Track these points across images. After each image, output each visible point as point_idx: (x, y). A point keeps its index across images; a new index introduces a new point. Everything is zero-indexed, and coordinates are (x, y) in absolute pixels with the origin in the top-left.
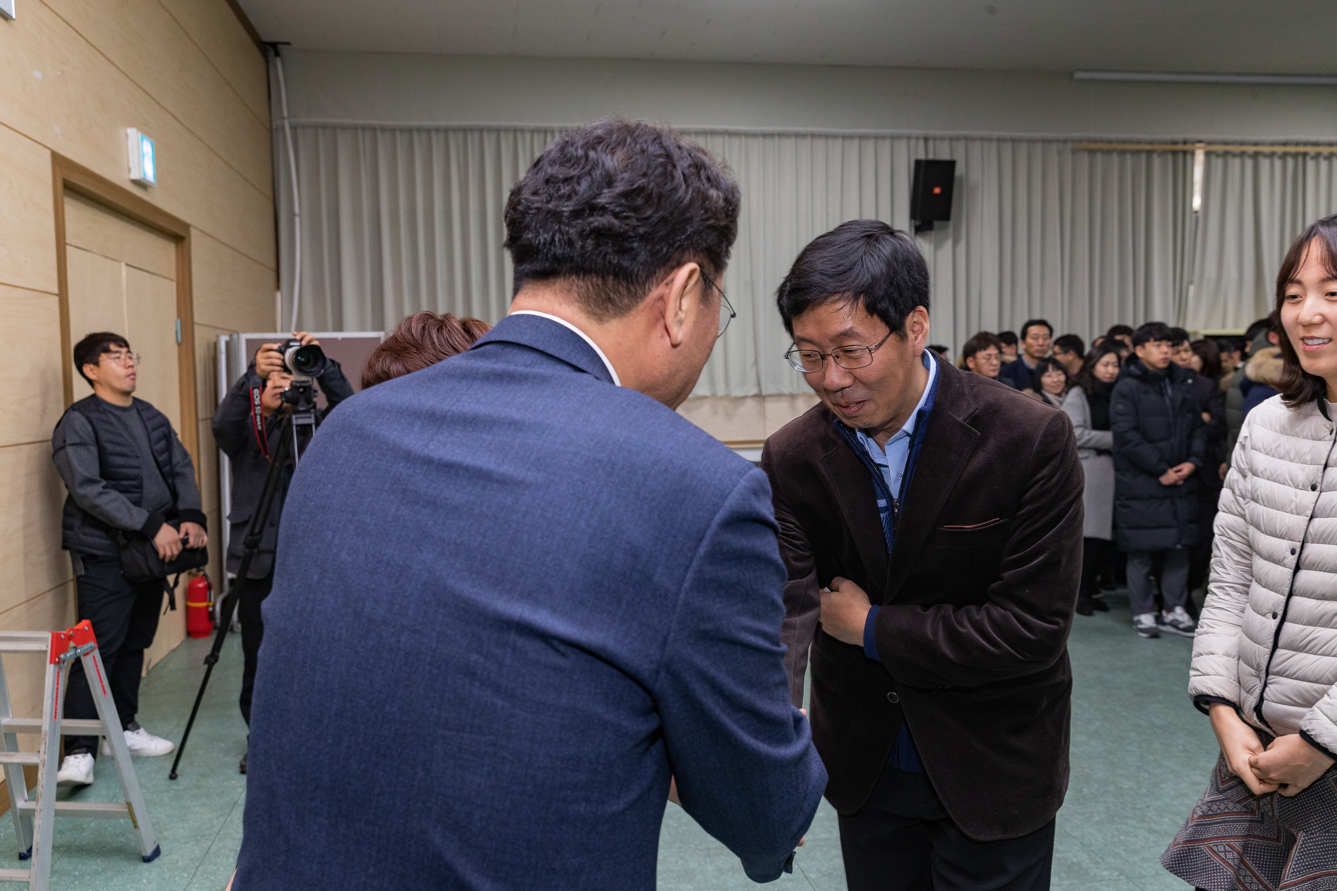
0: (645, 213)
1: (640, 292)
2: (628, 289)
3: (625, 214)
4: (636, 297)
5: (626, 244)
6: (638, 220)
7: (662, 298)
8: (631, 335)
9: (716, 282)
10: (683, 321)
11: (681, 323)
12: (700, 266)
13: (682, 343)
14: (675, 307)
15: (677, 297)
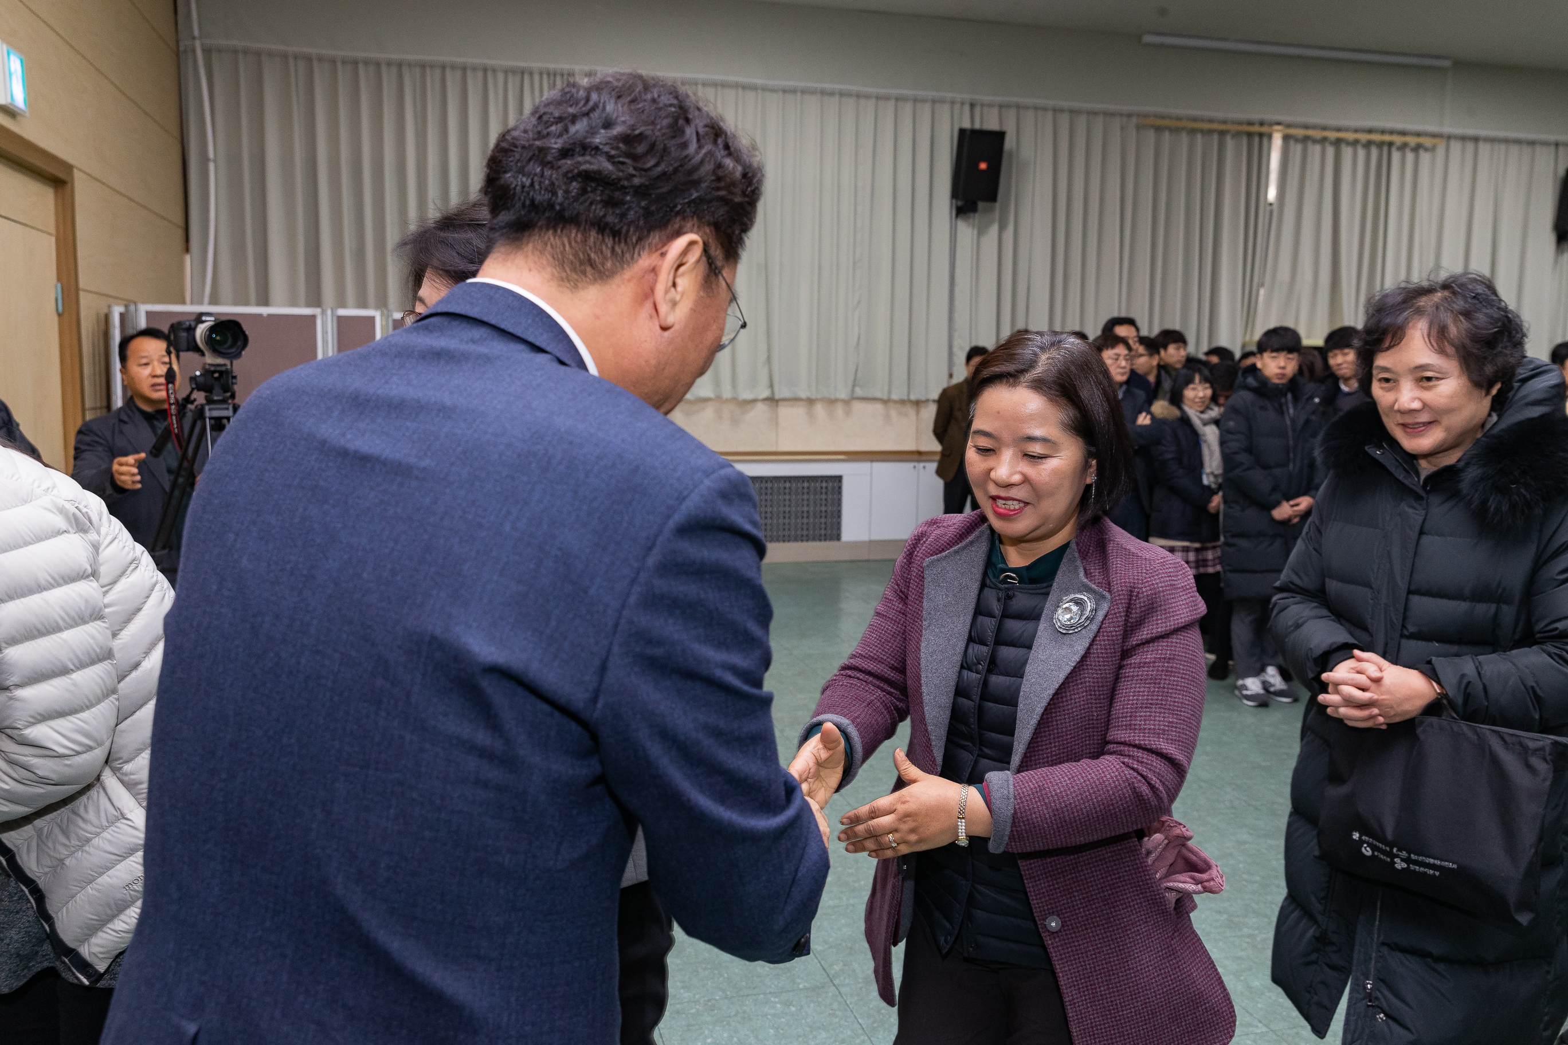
0: (644, 163)
1: (628, 256)
2: (613, 249)
3: (621, 159)
4: (622, 261)
5: (617, 194)
6: (635, 168)
7: (654, 270)
8: (613, 309)
9: (723, 272)
10: (678, 302)
11: (674, 304)
12: (704, 242)
13: (674, 328)
14: (667, 281)
15: (671, 269)
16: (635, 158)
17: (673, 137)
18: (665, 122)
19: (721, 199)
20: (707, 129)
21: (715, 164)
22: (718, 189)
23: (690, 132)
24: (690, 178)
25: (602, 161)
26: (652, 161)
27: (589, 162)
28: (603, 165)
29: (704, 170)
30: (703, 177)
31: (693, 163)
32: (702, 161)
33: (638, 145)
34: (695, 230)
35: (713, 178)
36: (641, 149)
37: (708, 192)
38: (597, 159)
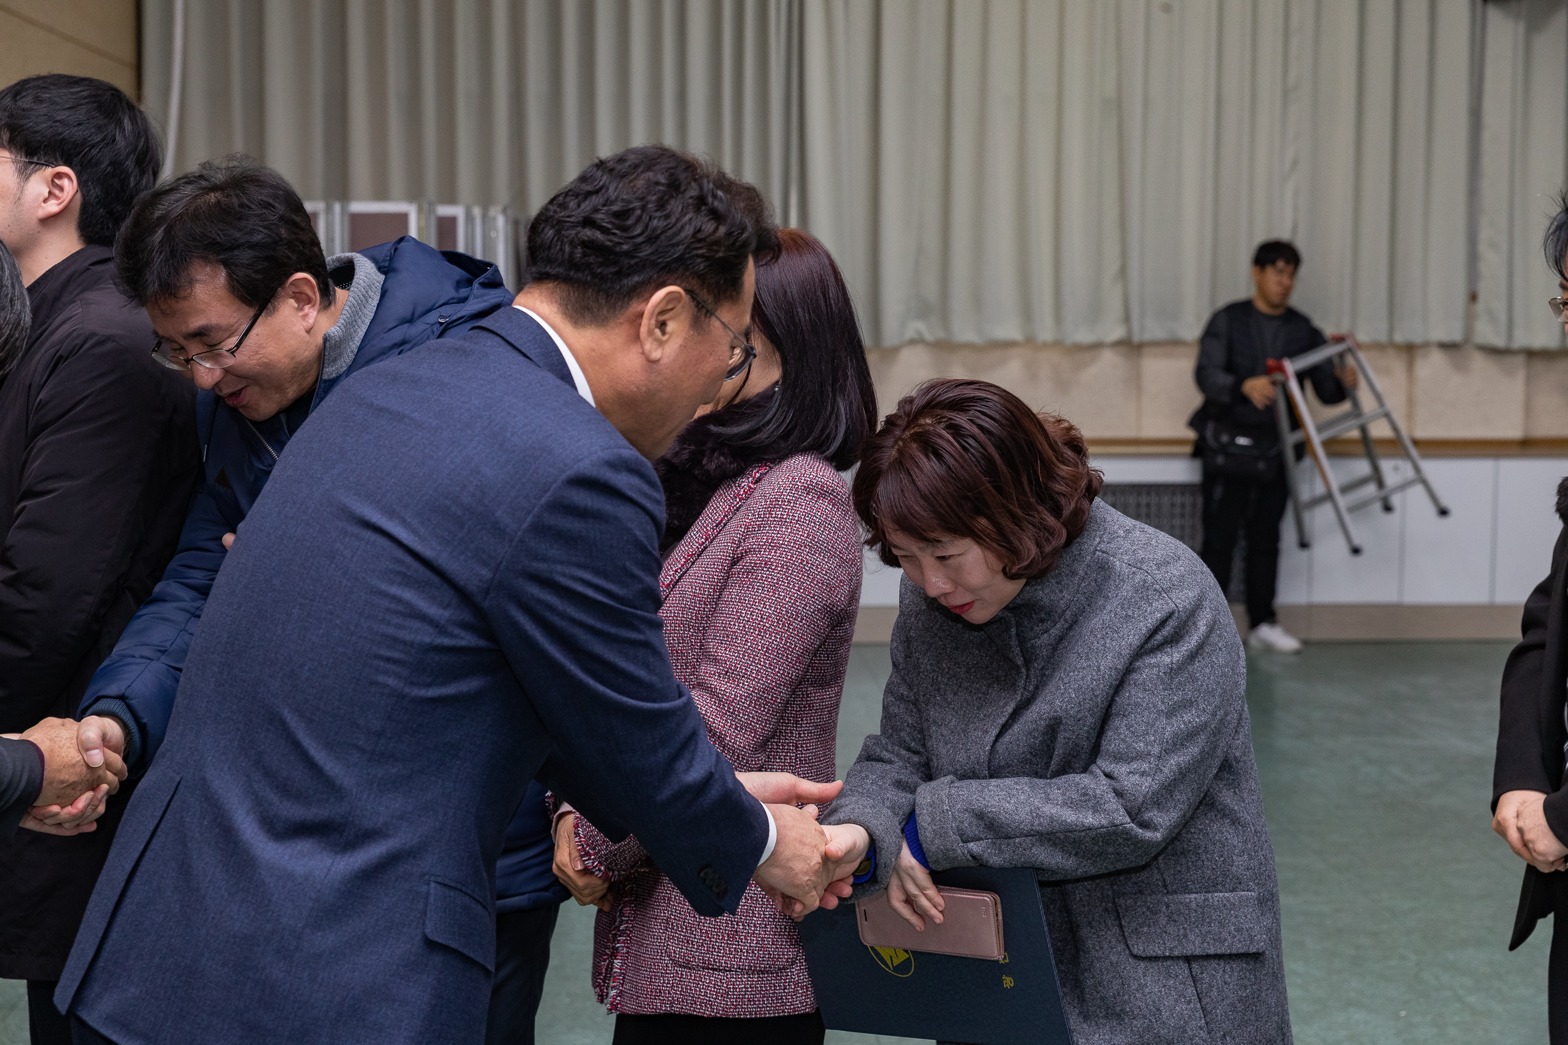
2: (607, 300)
3: (614, 232)
4: (613, 308)
7: (641, 315)
8: (606, 345)
9: (716, 314)
10: (667, 341)
11: (661, 344)
12: (688, 291)
13: (661, 362)
14: (649, 325)
15: (652, 314)
16: (624, 229)
17: (657, 211)
18: (654, 198)
19: (702, 256)
20: (690, 201)
21: (695, 228)
22: (700, 248)
23: (675, 206)
24: (670, 243)
25: (598, 232)
26: (638, 230)
27: (588, 233)
28: (599, 235)
29: (683, 235)
30: (683, 240)
31: (674, 230)
32: (682, 227)
33: (627, 219)
34: (678, 282)
35: (692, 240)
36: (630, 222)
37: (687, 251)
38: (594, 230)
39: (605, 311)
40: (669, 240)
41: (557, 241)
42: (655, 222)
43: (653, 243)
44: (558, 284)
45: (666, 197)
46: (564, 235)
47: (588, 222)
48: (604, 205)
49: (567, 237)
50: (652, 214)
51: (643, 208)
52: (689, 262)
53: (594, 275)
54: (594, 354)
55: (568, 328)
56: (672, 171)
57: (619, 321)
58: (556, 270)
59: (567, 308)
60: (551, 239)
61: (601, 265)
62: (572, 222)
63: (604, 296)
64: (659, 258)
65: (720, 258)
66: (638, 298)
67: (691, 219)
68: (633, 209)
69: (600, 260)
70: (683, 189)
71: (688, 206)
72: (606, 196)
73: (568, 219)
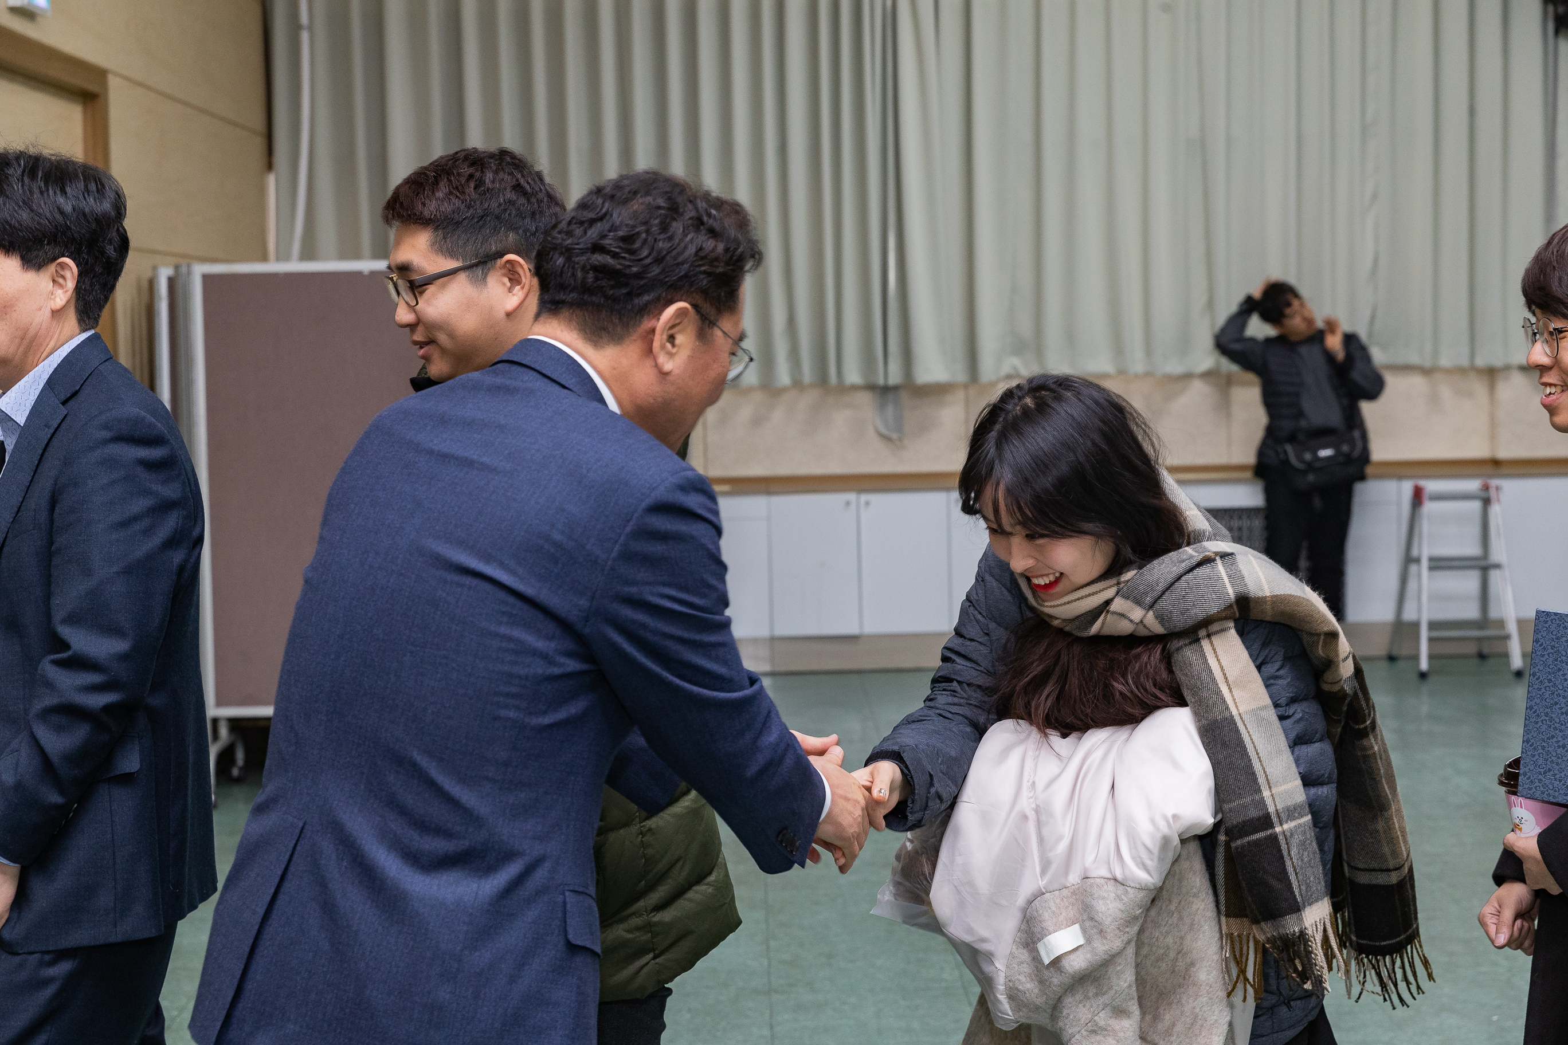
0: (639, 255)
1: (632, 323)
2: (620, 319)
3: (623, 255)
4: (626, 326)
6: (632, 260)
7: (653, 331)
8: (625, 362)
9: (719, 323)
10: (675, 354)
11: (671, 355)
12: (695, 306)
13: (673, 373)
14: (661, 340)
15: (663, 330)
16: (632, 252)
17: (660, 233)
18: (657, 221)
19: (705, 272)
20: (690, 222)
21: (697, 248)
22: (700, 266)
23: (677, 227)
24: (675, 262)
25: (609, 257)
26: (645, 253)
27: (598, 258)
28: (609, 260)
29: (687, 253)
30: (687, 259)
31: (679, 250)
32: (685, 248)
33: (634, 242)
34: (684, 298)
35: (695, 258)
36: (637, 245)
37: (691, 269)
38: (605, 256)
39: (619, 329)
40: (675, 260)
41: (568, 268)
42: (661, 242)
43: (659, 264)
44: (574, 311)
45: (668, 221)
46: (574, 262)
47: (597, 248)
48: (610, 231)
49: (578, 263)
50: (655, 236)
51: (647, 231)
52: (693, 279)
53: (607, 297)
54: (615, 372)
55: (589, 350)
56: (670, 195)
57: (632, 338)
58: (571, 296)
59: (586, 332)
60: (562, 265)
61: (612, 287)
62: (579, 249)
63: (618, 316)
64: (666, 277)
65: (720, 273)
66: (649, 315)
67: (693, 238)
68: (638, 234)
69: (612, 283)
70: (681, 210)
71: (689, 227)
72: (611, 224)
73: (577, 246)
